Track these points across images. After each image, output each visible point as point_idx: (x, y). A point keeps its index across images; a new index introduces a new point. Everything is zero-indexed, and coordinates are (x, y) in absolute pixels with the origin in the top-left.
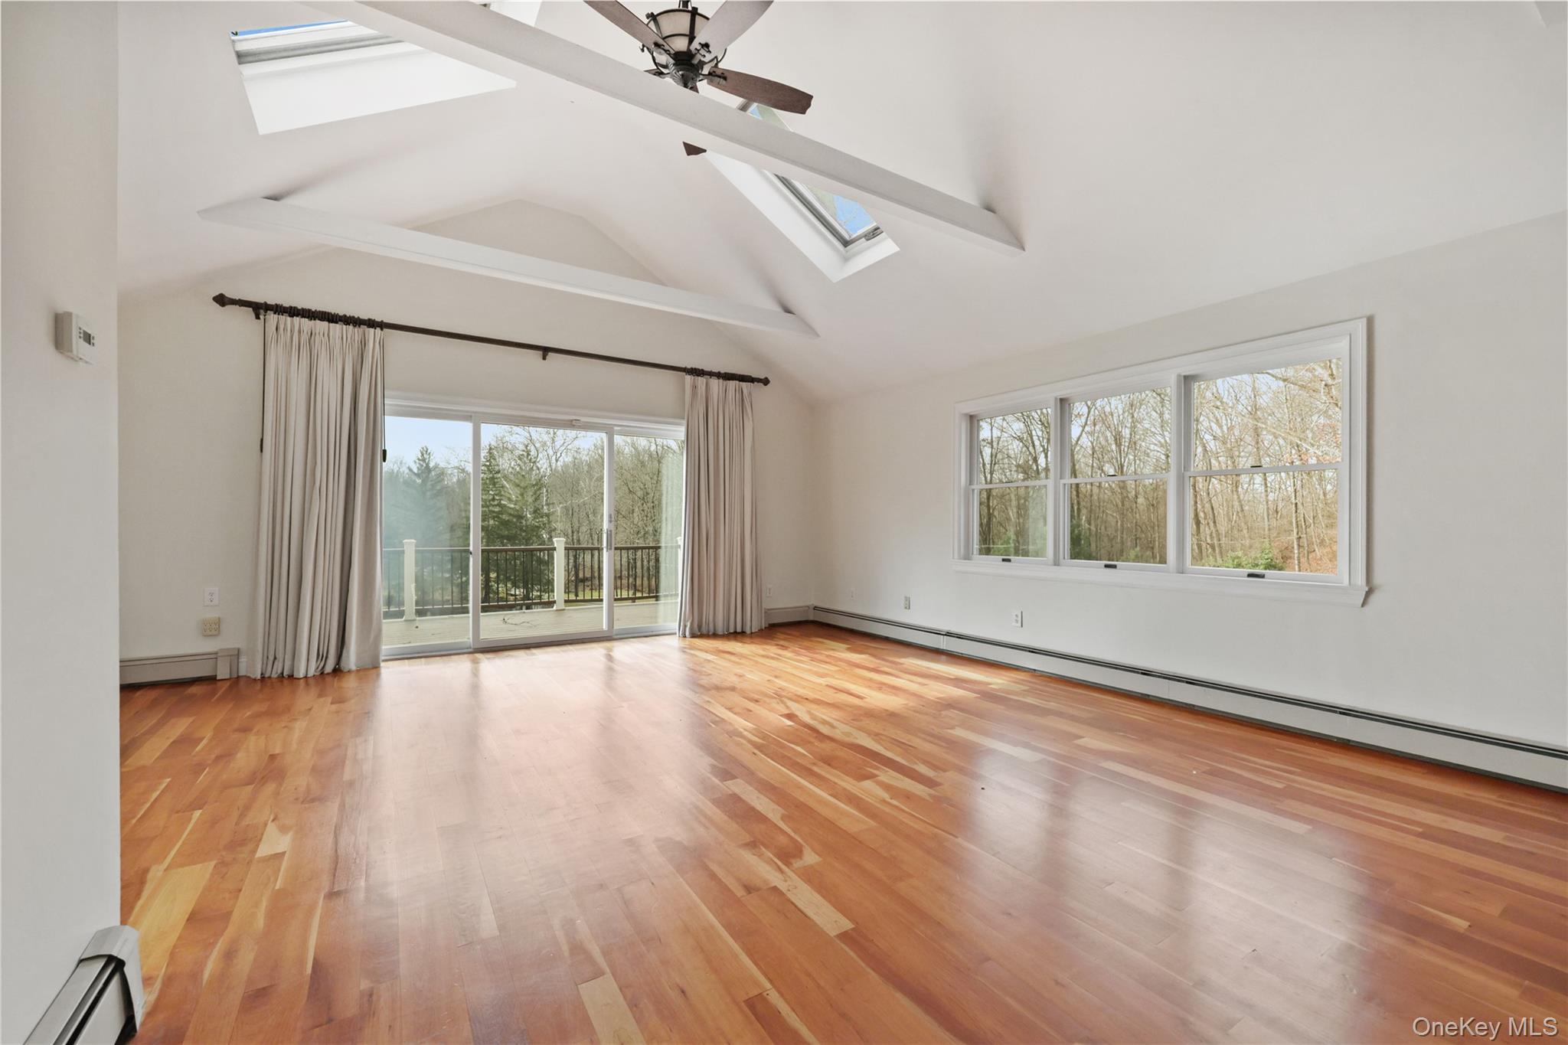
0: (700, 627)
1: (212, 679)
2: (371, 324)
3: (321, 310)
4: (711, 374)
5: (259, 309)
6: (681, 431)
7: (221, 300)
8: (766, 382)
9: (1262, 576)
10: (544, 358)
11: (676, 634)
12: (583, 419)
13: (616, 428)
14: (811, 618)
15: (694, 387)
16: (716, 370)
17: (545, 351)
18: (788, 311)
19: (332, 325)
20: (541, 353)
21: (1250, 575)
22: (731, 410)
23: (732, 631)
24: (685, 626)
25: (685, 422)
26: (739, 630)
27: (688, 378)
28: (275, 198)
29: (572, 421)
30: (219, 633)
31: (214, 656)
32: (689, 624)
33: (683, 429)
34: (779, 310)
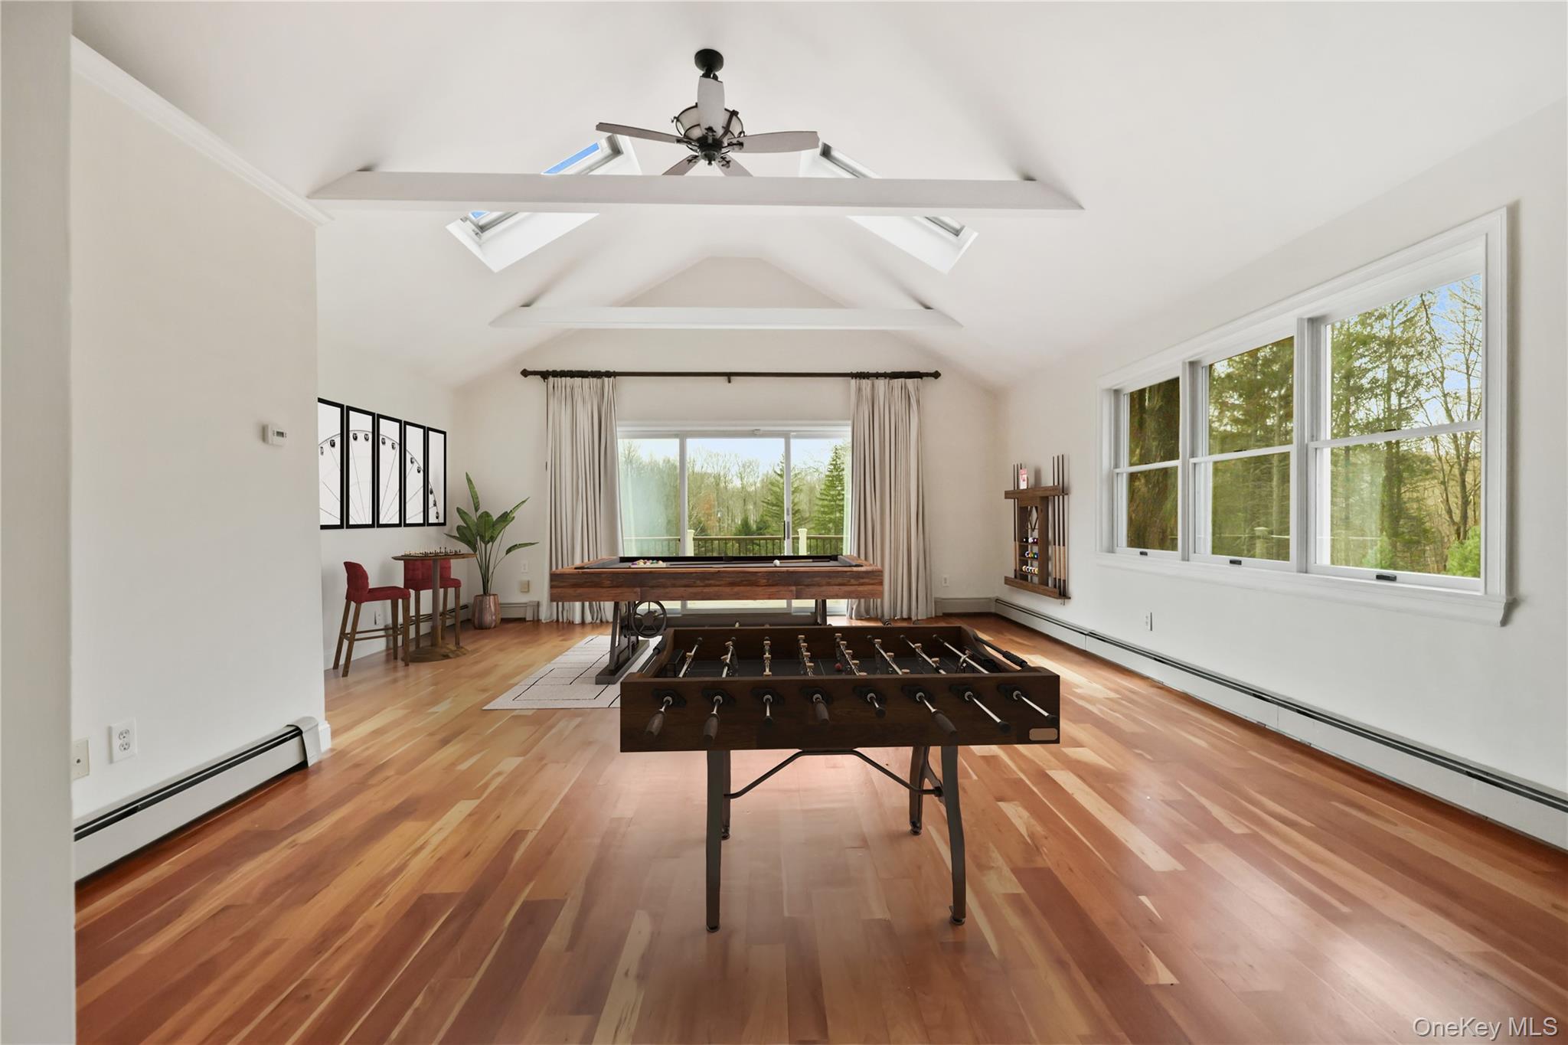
0: (867, 611)
1: (522, 620)
2: (608, 374)
3: (577, 369)
4: (877, 375)
5: (545, 375)
6: (846, 431)
7: (525, 373)
8: (936, 375)
9: (1393, 579)
10: (729, 382)
11: (845, 615)
12: (762, 428)
13: (792, 434)
14: (993, 610)
15: (859, 390)
16: (881, 371)
17: (729, 376)
18: (928, 308)
19: (584, 379)
20: (726, 378)
21: (1380, 577)
22: (897, 408)
23: (898, 617)
24: (852, 609)
25: (850, 422)
26: (905, 616)
27: (853, 382)
28: (527, 305)
29: (753, 431)
30: (528, 591)
31: (525, 605)
32: (854, 607)
33: (850, 429)
34: (922, 308)
